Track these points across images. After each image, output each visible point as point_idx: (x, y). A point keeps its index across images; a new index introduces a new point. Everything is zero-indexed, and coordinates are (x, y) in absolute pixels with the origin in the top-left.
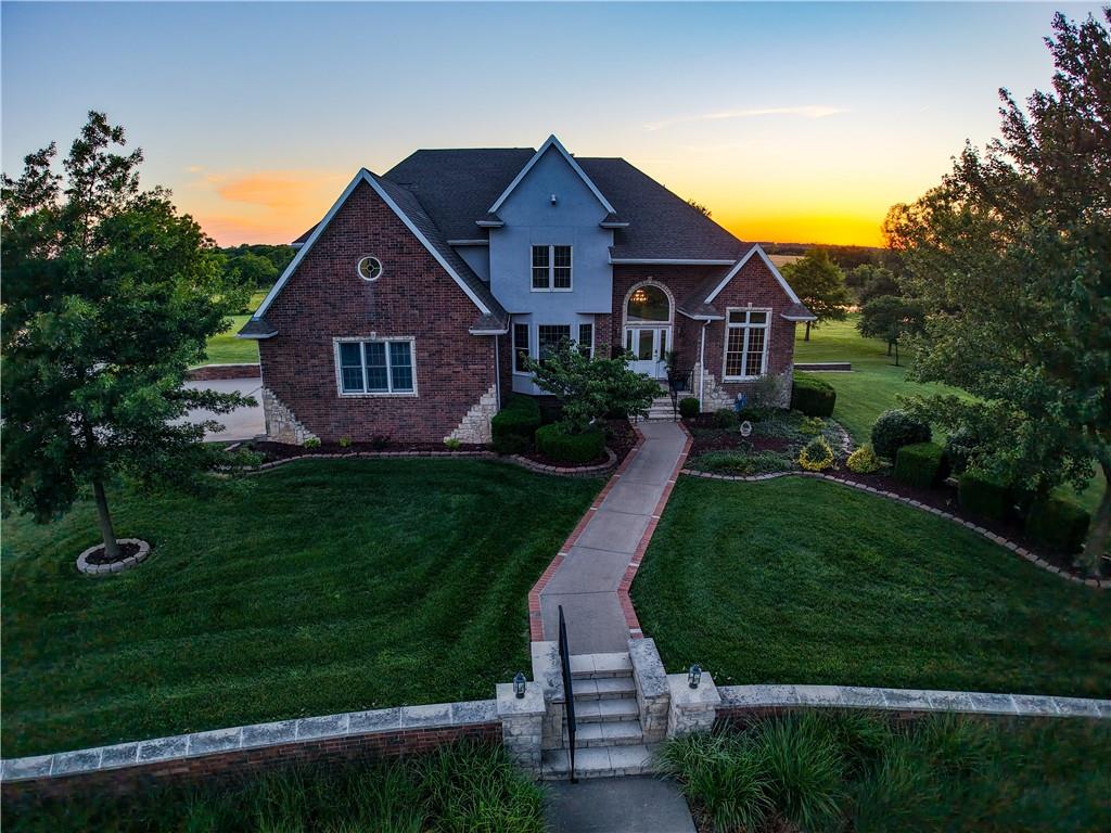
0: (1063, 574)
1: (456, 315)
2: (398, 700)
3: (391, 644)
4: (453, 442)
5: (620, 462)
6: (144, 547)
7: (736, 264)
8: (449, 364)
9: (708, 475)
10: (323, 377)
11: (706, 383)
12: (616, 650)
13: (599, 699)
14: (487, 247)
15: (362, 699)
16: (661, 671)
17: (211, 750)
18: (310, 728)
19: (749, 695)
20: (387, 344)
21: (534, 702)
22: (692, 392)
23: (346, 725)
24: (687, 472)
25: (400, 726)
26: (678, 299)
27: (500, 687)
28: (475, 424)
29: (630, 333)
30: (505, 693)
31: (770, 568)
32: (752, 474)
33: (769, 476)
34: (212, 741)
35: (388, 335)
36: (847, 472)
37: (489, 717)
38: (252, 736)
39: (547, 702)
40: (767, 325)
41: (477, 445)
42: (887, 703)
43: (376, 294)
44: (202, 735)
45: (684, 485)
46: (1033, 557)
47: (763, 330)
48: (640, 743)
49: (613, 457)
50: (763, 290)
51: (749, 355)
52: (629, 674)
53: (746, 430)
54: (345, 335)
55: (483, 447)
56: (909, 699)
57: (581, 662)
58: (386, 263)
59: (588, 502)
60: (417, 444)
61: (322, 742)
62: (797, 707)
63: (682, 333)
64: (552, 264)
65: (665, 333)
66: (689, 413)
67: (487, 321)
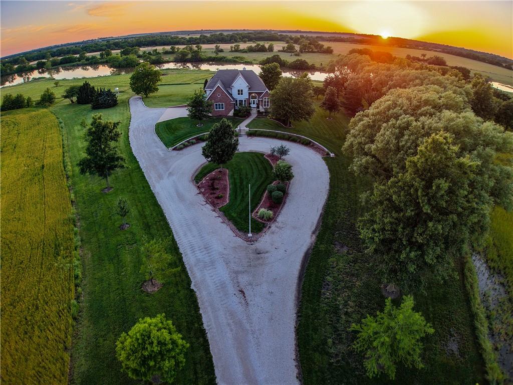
1: (229, 100)
4: (229, 116)
7: (264, 92)
8: (228, 106)
9: (257, 119)
10: (213, 108)
11: (261, 108)
14: (232, 89)
20: (221, 104)
22: (259, 109)
24: (255, 118)
26: (257, 96)
28: (231, 113)
32: (262, 118)
43: (220, 98)
47: (269, 101)
49: (247, 117)
50: (268, 95)
51: (267, 104)
54: (216, 103)
55: (232, 116)
58: (221, 95)
60: (225, 115)
63: (259, 101)
64: (240, 92)
65: (256, 100)
66: (259, 112)
67: (233, 101)
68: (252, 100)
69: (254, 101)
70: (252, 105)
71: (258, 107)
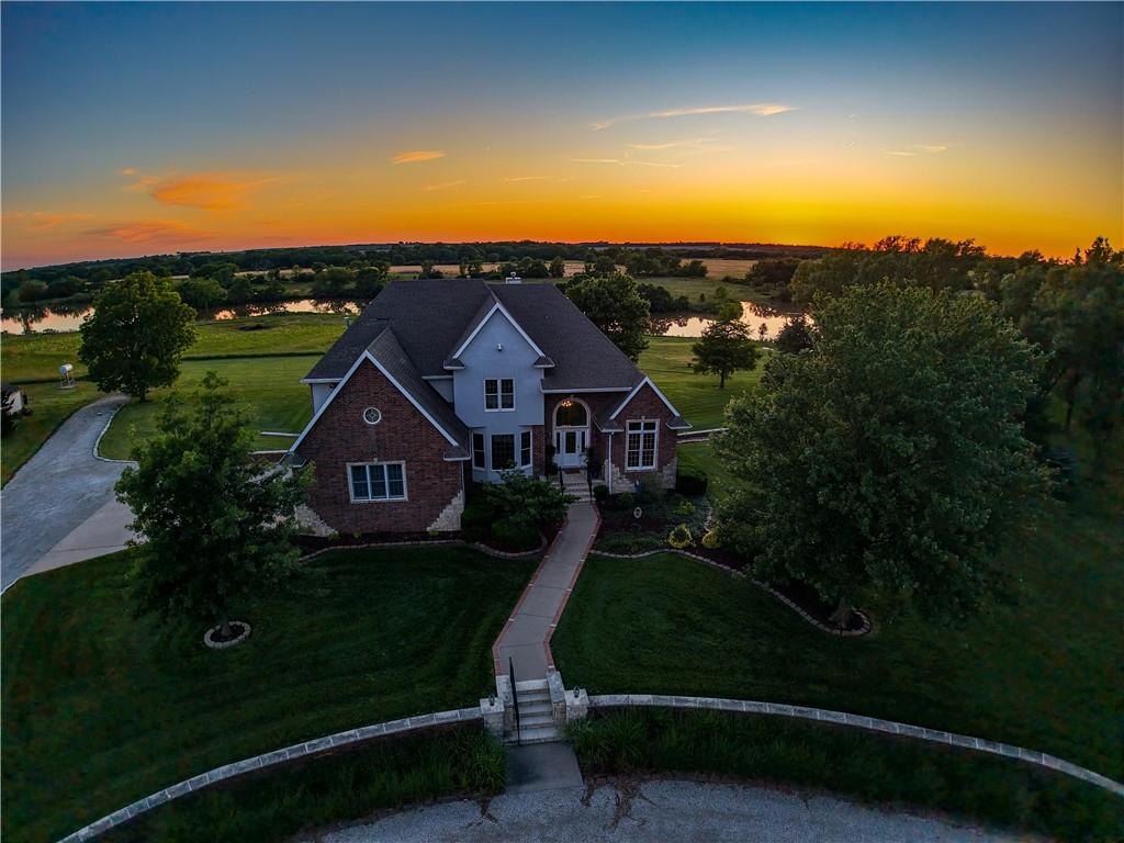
0: (821, 626)
1: (434, 446)
2: (431, 710)
3: (421, 681)
4: (433, 531)
5: (550, 544)
6: (247, 627)
7: (632, 391)
8: (429, 478)
9: (606, 554)
10: (340, 490)
11: (613, 473)
12: (540, 678)
13: (531, 704)
14: (452, 380)
15: (411, 712)
16: (562, 689)
17: (344, 742)
18: (392, 726)
19: (605, 700)
20: (385, 467)
21: (499, 707)
22: (604, 479)
23: (408, 724)
24: (593, 552)
25: (435, 722)
26: (593, 410)
27: (481, 700)
28: (449, 518)
29: (558, 435)
30: (485, 704)
31: (632, 625)
32: (636, 553)
33: (647, 554)
34: (343, 737)
35: (386, 460)
36: (701, 550)
37: (477, 715)
38: (362, 733)
39: (505, 707)
40: (656, 431)
41: (449, 532)
42: (674, 704)
43: (378, 433)
44: (337, 735)
45: (591, 563)
46: (803, 614)
47: (653, 435)
48: (553, 725)
49: (545, 541)
50: (652, 407)
51: (644, 453)
52: (547, 691)
53: (638, 513)
54: (355, 461)
55: (455, 534)
56: (687, 701)
57: (522, 685)
58: (383, 413)
59: (527, 580)
60: (408, 533)
61: (398, 733)
62: (628, 705)
63: (596, 435)
64: (500, 391)
65: (583, 433)
66: (602, 497)
67: (457, 452)
68: (562, 432)
69: (571, 438)
70: (563, 459)
71: (594, 469)
